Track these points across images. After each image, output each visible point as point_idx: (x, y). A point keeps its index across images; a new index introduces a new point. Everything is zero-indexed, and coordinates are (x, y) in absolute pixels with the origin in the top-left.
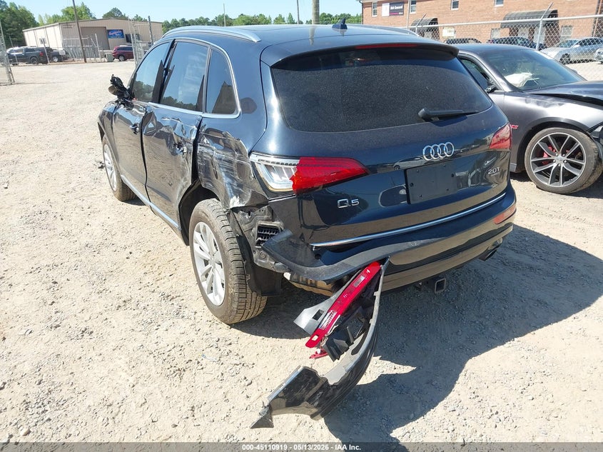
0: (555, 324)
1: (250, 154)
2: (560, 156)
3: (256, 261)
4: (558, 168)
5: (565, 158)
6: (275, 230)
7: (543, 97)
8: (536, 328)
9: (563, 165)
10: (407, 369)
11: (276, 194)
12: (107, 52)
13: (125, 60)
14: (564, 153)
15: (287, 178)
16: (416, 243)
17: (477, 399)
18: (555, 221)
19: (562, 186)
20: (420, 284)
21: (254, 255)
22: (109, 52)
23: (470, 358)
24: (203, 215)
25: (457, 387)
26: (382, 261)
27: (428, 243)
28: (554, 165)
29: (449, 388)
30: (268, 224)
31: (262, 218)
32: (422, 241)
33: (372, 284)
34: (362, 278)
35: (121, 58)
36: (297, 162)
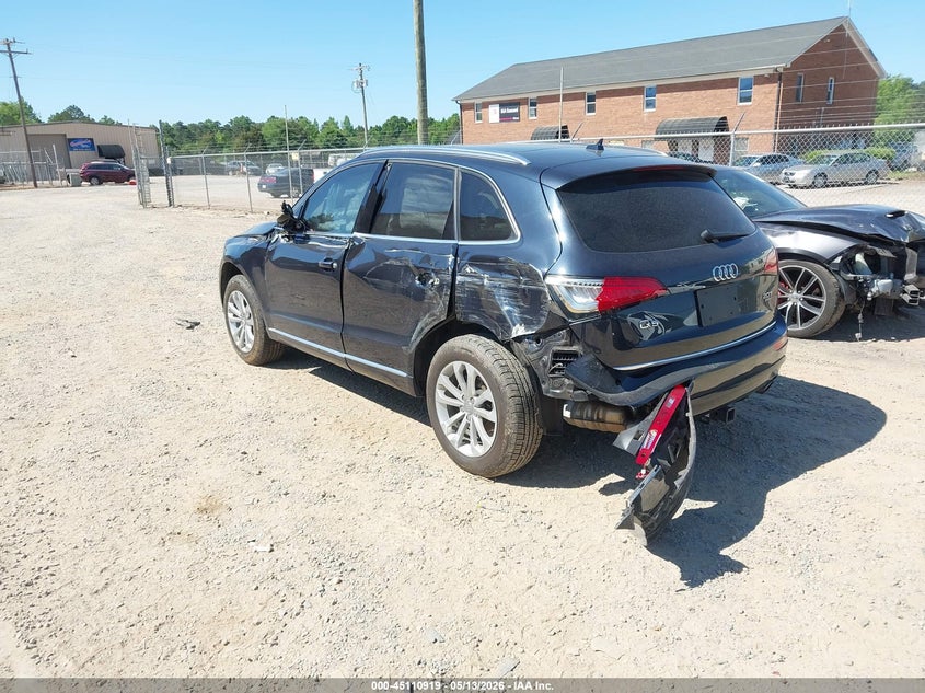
0: (842, 458)
1: (544, 277)
2: (795, 293)
3: (548, 392)
4: (794, 308)
5: (801, 296)
6: (575, 355)
7: (769, 225)
8: (824, 462)
9: (799, 304)
10: (709, 504)
11: (582, 316)
12: (71, 172)
13: (100, 183)
14: (799, 289)
15: (591, 300)
16: (713, 366)
17: (791, 522)
18: (804, 365)
19: (800, 328)
20: (708, 416)
21: (543, 386)
22: (74, 172)
23: (769, 490)
24: (463, 351)
25: (766, 514)
26: (686, 384)
27: (725, 366)
28: (789, 304)
29: (759, 515)
30: (566, 349)
31: (559, 343)
32: (718, 364)
33: (682, 406)
34: (671, 401)
35: (94, 180)
36: (601, 282)
